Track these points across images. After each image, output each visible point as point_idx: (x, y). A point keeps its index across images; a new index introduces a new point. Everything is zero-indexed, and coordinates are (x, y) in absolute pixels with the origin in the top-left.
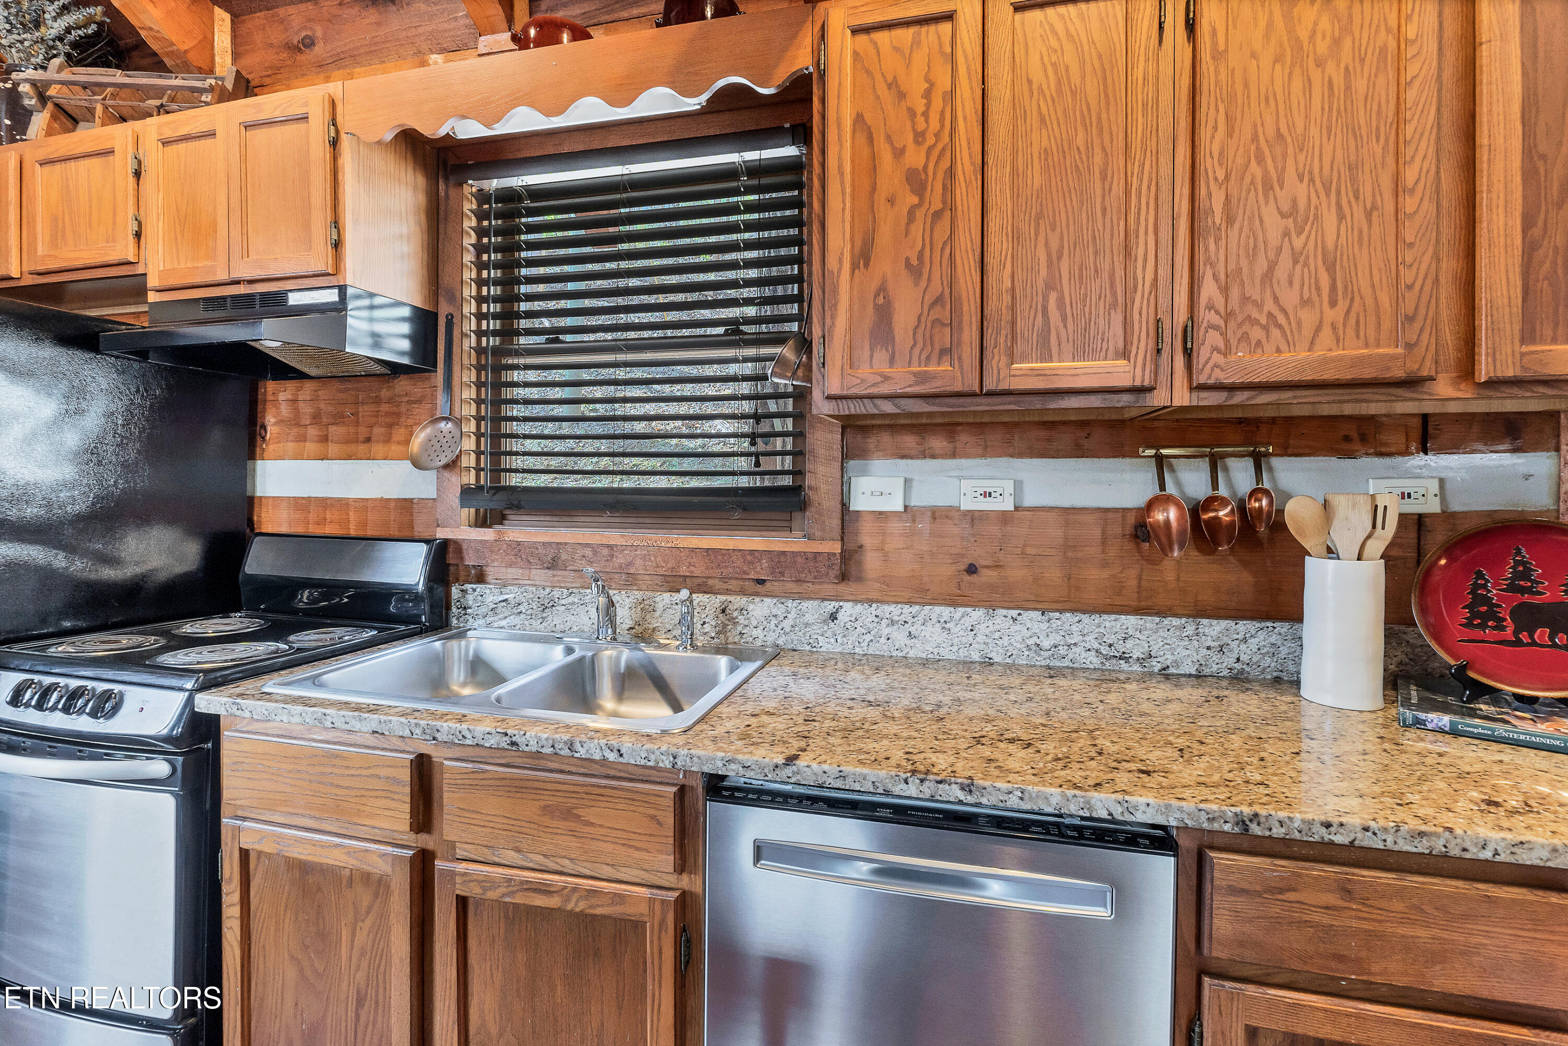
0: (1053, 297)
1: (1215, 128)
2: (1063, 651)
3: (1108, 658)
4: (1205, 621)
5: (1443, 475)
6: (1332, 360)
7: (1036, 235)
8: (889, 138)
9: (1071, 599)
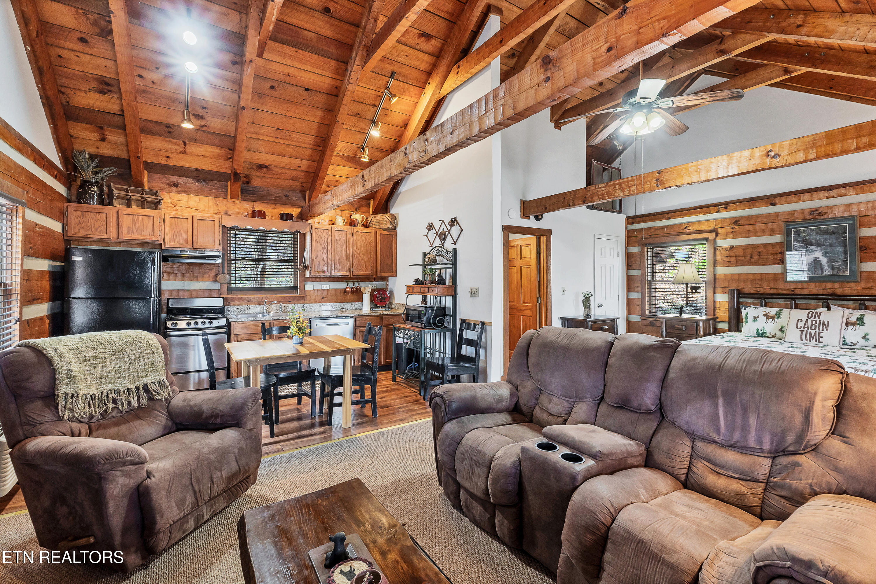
1: (355, 248)
2: (336, 308)
3: (341, 308)
4: (352, 303)
8: (320, 243)
9: (336, 301)
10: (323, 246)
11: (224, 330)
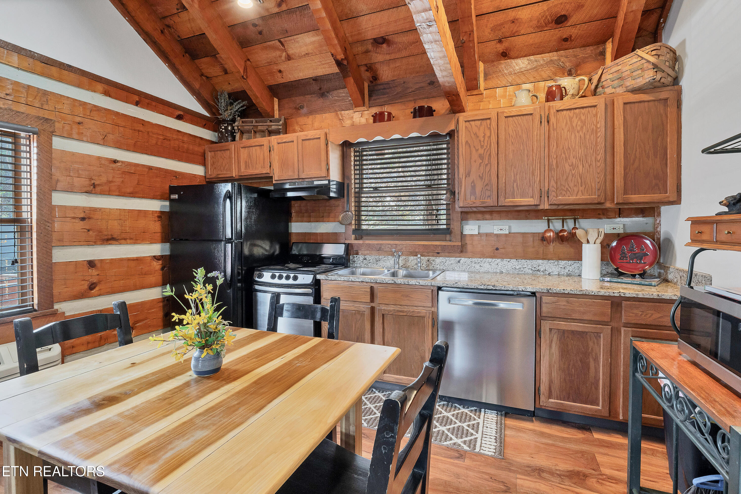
0: (515, 184)
1: (554, 146)
2: (522, 269)
3: (534, 271)
4: (560, 261)
5: (624, 223)
6: (581, 199)
7: (511, 169)
8: (474, 147)
9: (526, 256)
10: (481, 151)
11: (309, 291)
